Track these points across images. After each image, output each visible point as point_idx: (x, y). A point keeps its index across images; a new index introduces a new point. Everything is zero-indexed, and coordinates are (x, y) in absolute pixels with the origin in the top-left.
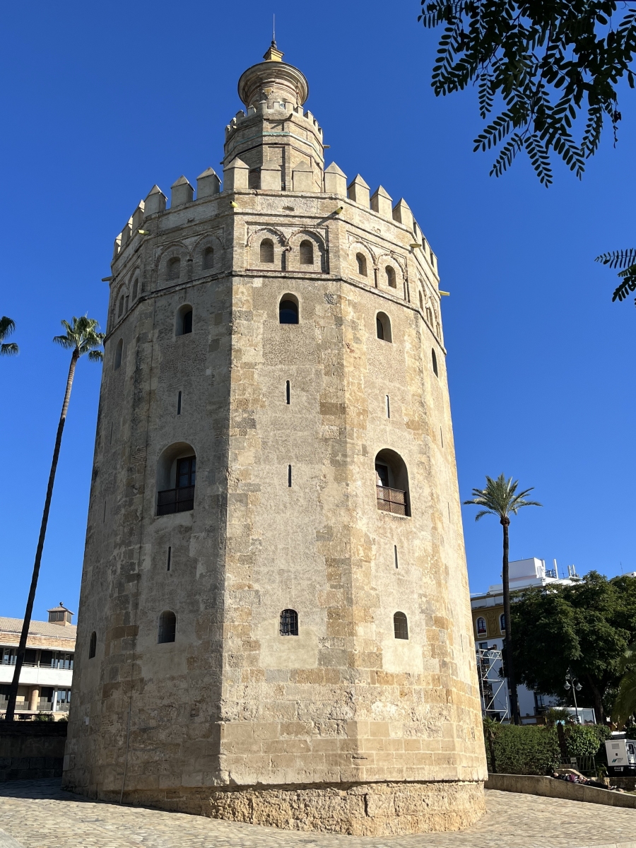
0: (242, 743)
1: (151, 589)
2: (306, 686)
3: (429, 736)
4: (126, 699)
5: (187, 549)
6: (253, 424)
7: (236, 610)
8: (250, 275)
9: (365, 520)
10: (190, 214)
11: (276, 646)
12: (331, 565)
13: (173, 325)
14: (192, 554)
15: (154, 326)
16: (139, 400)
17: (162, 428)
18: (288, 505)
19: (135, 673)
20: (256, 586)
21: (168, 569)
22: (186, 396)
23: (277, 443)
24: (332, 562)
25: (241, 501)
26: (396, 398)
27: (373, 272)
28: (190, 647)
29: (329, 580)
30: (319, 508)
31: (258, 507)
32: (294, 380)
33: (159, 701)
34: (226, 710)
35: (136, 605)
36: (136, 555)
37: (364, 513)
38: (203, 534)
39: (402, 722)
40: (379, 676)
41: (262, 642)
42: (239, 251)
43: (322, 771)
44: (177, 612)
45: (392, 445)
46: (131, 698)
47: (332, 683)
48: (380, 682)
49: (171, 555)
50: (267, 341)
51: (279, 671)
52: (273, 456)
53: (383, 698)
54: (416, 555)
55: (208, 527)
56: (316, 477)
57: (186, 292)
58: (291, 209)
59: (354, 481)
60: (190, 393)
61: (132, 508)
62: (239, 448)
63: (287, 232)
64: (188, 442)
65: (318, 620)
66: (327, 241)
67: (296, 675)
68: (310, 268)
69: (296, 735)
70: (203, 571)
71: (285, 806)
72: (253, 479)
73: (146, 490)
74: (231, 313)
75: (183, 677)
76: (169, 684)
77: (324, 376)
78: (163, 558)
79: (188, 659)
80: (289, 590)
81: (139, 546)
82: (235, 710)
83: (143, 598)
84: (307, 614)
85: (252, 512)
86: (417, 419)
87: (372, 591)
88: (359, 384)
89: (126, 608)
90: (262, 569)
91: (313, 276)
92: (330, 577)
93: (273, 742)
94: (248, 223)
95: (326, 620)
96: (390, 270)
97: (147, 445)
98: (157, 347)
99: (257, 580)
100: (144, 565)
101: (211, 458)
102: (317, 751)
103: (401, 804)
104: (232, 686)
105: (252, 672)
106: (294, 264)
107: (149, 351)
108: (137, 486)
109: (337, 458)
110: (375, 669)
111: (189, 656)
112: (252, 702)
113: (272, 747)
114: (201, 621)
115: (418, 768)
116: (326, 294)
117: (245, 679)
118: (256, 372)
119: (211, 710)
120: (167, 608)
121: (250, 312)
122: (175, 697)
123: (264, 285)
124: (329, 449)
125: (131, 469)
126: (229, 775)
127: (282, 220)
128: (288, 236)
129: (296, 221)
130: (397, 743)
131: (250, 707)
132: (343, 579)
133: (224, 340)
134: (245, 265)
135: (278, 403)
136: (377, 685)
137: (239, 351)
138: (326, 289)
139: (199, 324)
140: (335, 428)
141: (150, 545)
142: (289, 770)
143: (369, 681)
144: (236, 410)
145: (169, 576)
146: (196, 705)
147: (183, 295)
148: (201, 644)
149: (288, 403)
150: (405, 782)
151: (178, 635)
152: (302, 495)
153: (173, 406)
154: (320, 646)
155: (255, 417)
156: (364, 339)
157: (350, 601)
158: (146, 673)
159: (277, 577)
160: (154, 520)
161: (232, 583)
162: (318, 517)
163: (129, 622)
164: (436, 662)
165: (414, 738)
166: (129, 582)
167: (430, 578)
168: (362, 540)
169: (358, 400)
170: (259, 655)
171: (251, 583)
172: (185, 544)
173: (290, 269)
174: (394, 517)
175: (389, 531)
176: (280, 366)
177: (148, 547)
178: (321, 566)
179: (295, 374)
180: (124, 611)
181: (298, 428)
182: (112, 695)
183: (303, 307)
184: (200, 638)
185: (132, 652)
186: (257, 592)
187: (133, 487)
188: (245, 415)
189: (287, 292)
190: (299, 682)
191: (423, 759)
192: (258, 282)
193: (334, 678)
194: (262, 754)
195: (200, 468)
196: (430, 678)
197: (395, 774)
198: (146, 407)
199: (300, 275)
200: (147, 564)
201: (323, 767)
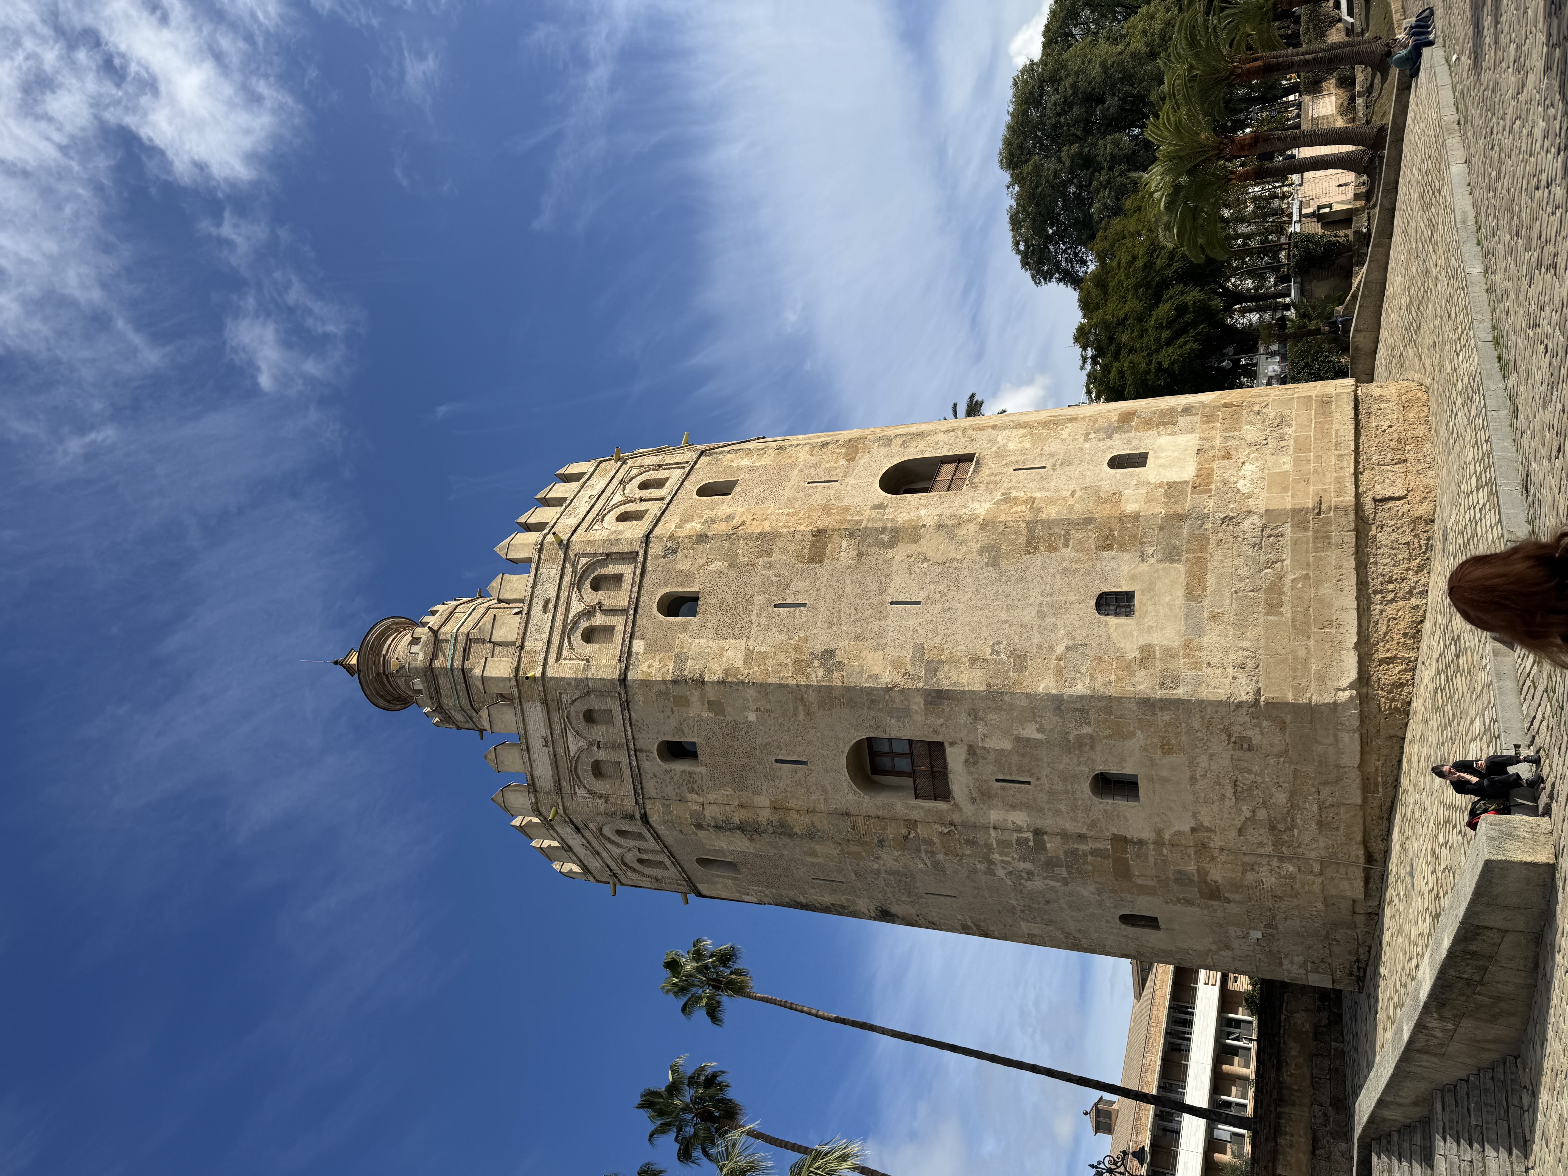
0: (1295, 671)
1: (1058, 812)
2: (1211, 580)
3: (1290, 425)
4: (1222, 858)
5: (1000, 752)
6: (829, 653)
7: (1092, 679)
8: (627, 655)
9: (976, 505)
10: (536, 744)
11: (1149, 621)
12: (1036, 548)
13: (684, 771)
14: (1007, 745)
15: (683, 800)
16: (782, 826)
17: (825, 791)
18: (946, 606)
19: (1183, 842)
20: (1060, 649)
21: (1029, 783)
22: (783, 751)
23: (858, 620)
24: (1031, 547)
25: (936, 670)
26: (813, 474)
27: (643, 503)
28: (1145, 750)
29: (1056, 549)
30: (954, 564)
31: (946, 646)
32: (773, 598)
33: (1227, 803)
34: (1243, 692)
35: (1081, 837)
36: (1006, 836)
37: (965, 506)
38: (981, 728)
39: (1269, 457)
40: (1200, 485)
41: (1142, 642)
42: (593, 670)
43: (1338, 557)
44: (1093, 770)
45: (875, 476)
46: (1222, 849)
47: (1208, 544)
48: (1209, 483)
49: (1008, 778)
50: (719, 635)
51: (1186, 618)
52: (876, 625)
53: (1232, 479)
54: (1029, 446)
55: (970, 720)
56: (910, 568)
57: (641, 751)
58: (547, 602)
59: (919, 518)
60: (779, 746)
61: (936, 840)
62: (861, 672)
63: (577, 607)
64: (847, 750)
65: (1113, 564)
66: (595, 554)
67: (1193, 593)
68: (628, 578)
69: (1284, 593)
70: (1034, 727)
71: (1390, 610)
72: (905, 653)
73: (912, 817)
74: (675, 682)
75: (1192, 762)
76: (1201, 784)
77: (773, 559)
78: (1011, 792)
79: (1164, 754)
80: (1068, 604)
81: (992, 832)
82: (1244, 681)
83: (1070, 827)
84: (1105, 579)
85: (952, 655)
86: (843, 450)
87: (1076, 495)
88: (788, 514)
89: (1085, 855)
90: (1035, 641)
91: (638, 572)
92: (1052, 548)
93: (1294, 626)
94: (557, 660)
95: (1113, 553)
96: (644, 486)
97: (848, 814)
98: (711, 797)
99: (1052, 648)
100: (1020, 823)
101: (873, 713)
102: (1308, 564)
103: (1390, 456)
104: (1208, 685)
105: (1187, 656)
106: (620, 598)
107: (716, 808)
108: (904, 831)
109: (886, 540)
110: (1189, 490)
111: (1159, 752)
112: (1232, 657)
113: (1301, 629)
114: (1108, 732)
115: (1336, 437)
116: (665, 556)
117: (1197, 666)
118: (758, 649)
119: (1243, 717)
120: (1086, 787)
121: (677, 656)
122: (1222, 776)
123: (643, 637)
124: (872, 550)
125: (879, 841)
126: (1344, 690)
127: (560, 614)
128: (582, 607)
129: (564, 596)
130: (1297, 461)
131: (1239, 660)
132: (1057, 531)
133: (711, 693)
134: (613, 662)
135: (803, 620)
136: (1213, 486)
137: (727, 671)
138: (657, 557)
139: (686, 730)
140: (845, 544)
141: (992, 812)
142: (1336, 604)
143: (1206, 496)
144: (808, 676)
145: (1038, 783)
146: (1235, 742)
147: (645, 754)
148: (1142, 732)
149: (804, 605)
150: (1357, 451)
151: (1128, 769)
152: (932, 587)
153: (795, 772)
154: (1152, 560)
155: (819, 650)
156: (729, 510)
157: (1088, 521)
158: (1185, 825)
159: (1047, 620)
160: (956, 805)
161: (1052, 684)
162: (965, 565)
163: (1106, 849)
164: (1182, 421)
165: (1292, 442)
166: (1045, 849)
167: (1062, 429)
168: (1002, 507)
169: (810, 516)
170: (1161, 646)
171: (1054, 657)
172: (991, 756)
173: (626, 604)
174: (974, 471)
175: (993, 477)
176: (754, 617)
177: (995, 816)
178: (1036, 560)
179: (767, 596)
180: (1090, 858)
181: (840, 592)
182: (1215, 882)
183: (677, 586)
184: (1132, 735)
185: (1151, 847)
186: (1068, 649)
187: (906, 838)
188: (816, 663)
189: (655, 607)
190: (1204, 589)
191: (1323, 432)
192: (638, 646)
193: (1201, 541)
194: (1311, 643)
195: (885, 732)
196: (1205, 426)
197: (1345, 463)
198: (794, 815)
199: (635, 589)
200: (1020, 818)
201: (1332, 556)
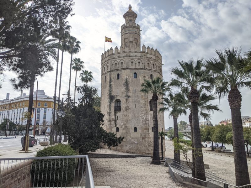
10: (151, 56)
83: (149, 124)
177: (149, 116)
200: (149, 119)
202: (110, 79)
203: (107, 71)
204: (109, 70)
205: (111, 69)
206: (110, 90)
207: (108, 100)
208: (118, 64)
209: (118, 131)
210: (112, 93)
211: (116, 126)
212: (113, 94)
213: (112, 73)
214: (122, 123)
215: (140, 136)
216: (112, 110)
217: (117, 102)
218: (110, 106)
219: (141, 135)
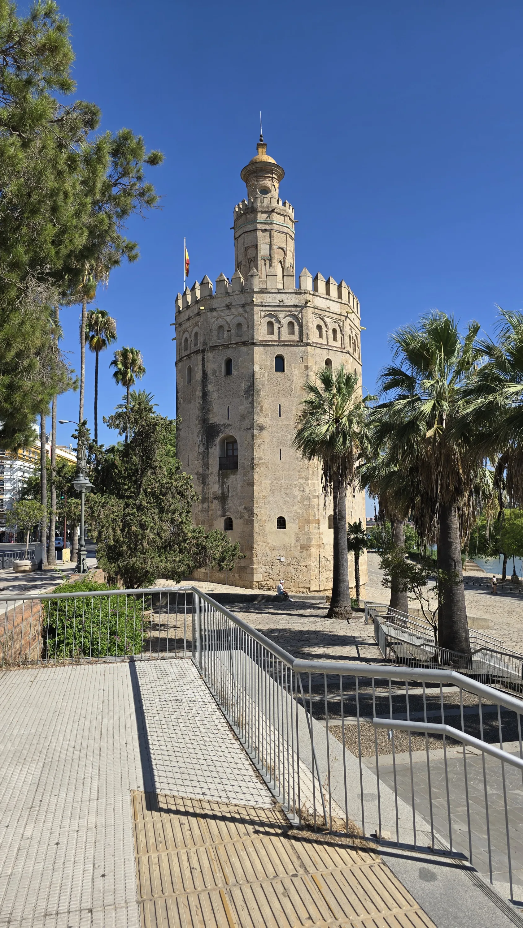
163: (316, 518)
185: (318, 531)
202: (205, 375)
203: (194, 349)
204: (200, 346)
205: (205, 344)
206: (203, 408)
207: (198, 440)
208: (226, 328)
209: (232, 529)
210: (211, 416)
211: (223, 515)
212: (214, 419)
213: (209, 355)
214: (241, 505)
215: (294, 541)
216: (210, 469)
217: (227, 443)
218: (205, 456)
219: (298, 540)
